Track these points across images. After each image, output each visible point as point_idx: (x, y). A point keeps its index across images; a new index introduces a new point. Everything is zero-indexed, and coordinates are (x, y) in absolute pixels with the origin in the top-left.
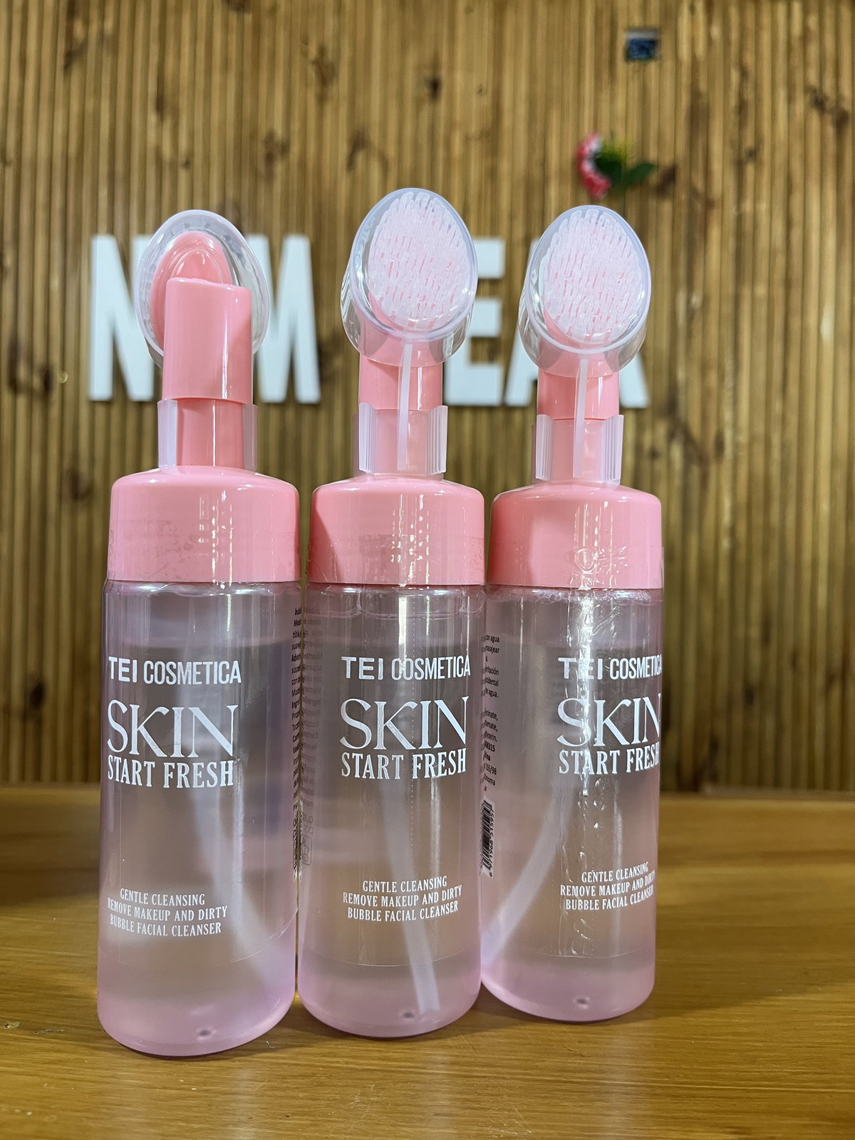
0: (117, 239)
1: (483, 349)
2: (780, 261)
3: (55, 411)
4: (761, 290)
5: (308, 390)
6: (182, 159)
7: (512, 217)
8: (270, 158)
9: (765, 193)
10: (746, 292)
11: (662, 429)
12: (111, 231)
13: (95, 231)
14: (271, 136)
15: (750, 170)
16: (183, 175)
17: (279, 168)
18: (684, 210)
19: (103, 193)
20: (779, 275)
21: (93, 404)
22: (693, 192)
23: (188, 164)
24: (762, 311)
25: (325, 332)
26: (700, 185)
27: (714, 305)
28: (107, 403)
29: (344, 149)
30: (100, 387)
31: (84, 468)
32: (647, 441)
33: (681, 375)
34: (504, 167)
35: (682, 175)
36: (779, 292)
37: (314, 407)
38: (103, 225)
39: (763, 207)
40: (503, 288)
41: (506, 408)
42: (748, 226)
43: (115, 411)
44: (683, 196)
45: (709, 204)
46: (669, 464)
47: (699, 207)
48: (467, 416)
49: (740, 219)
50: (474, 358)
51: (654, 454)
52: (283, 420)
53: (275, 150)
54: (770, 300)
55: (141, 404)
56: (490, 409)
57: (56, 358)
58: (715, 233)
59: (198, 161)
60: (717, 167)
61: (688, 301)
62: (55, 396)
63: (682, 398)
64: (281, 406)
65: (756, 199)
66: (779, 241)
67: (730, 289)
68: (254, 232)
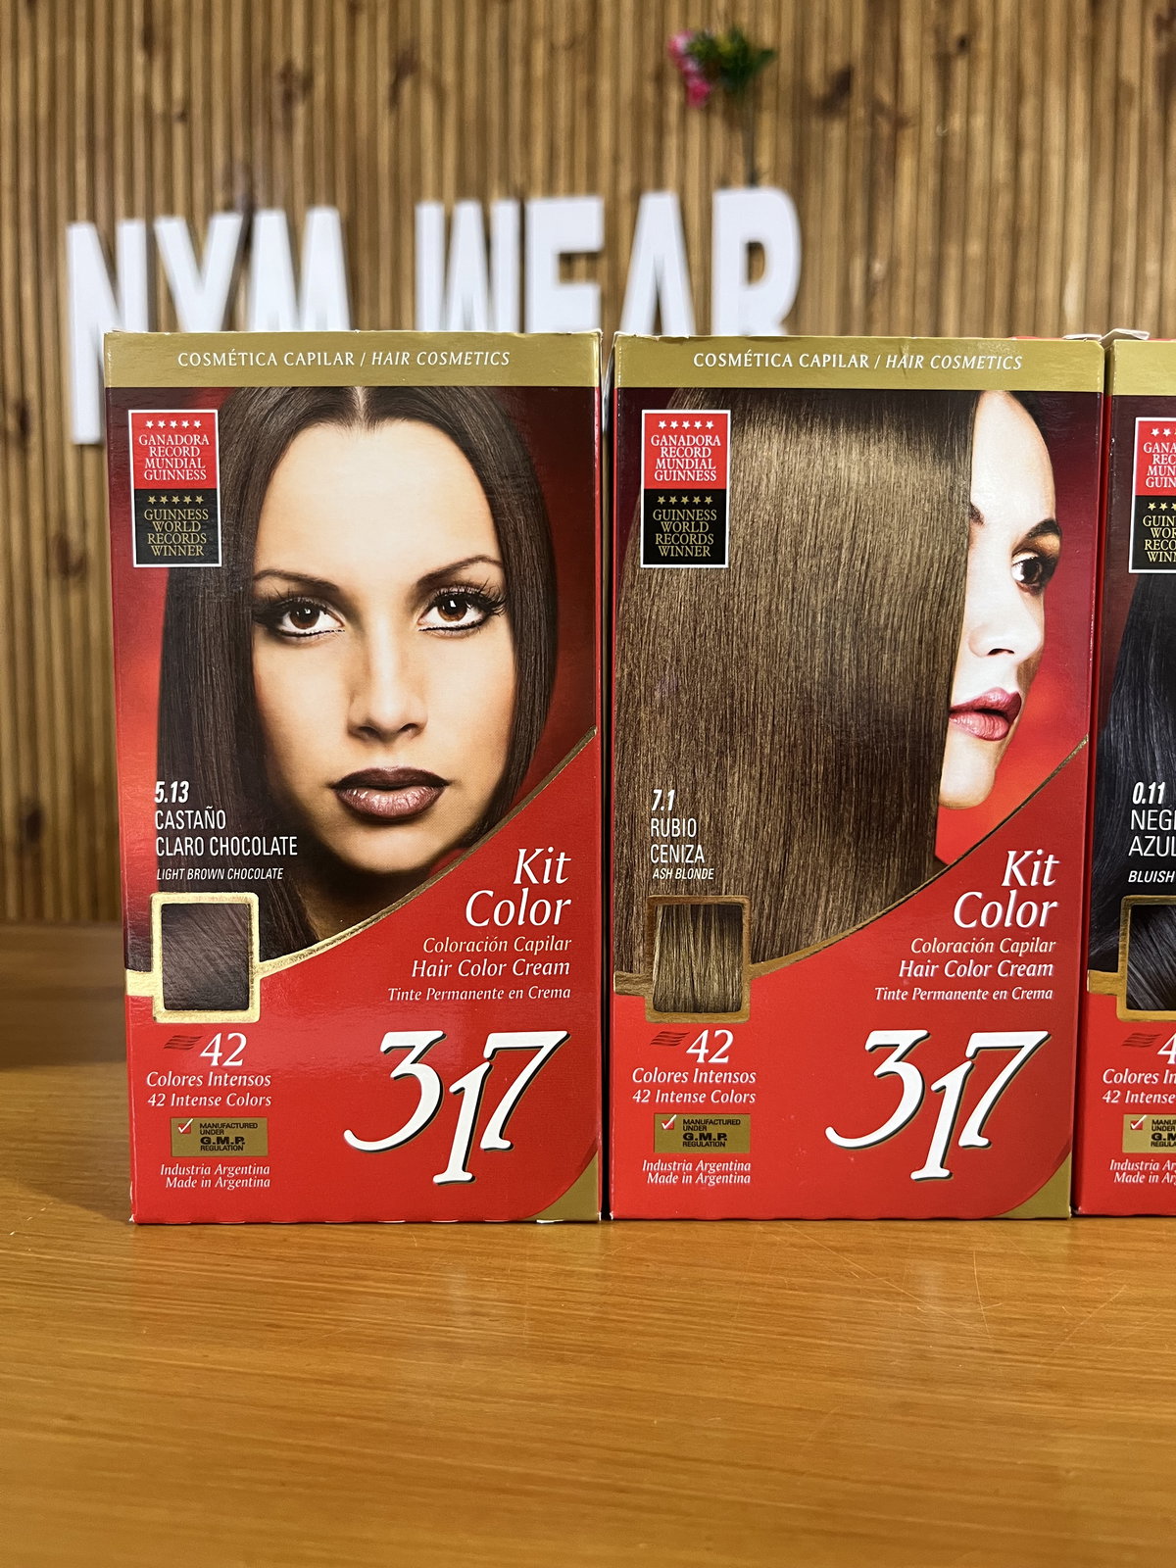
0: (97, 227)
2: (1004, 201)
3: (34, 460)
4: (975, 248)
6: (177, 109)
7: (616, 159)
8: (288, 99)
9: (981, 101)
10: (953, 251)
12: (92, 218)
13: (73, 218)
14: (289, 65)
15: (960, 68)
16: (179, 131)
17: (300, 111)
18: (861, 133)
19: (81, 165)
20: (1000, 225)
21: (81, 448)
22: (875, 107)
23: (185, 116)
24: (975, 278)
26: (886, 96)
27: (904, 273)
28: (97, 447)
29: (384, 77)
30: (86, 426)
31: (74, 534)
34: (605, 87)
35: (859, 82)
36: (1001, 248)
38: (82, 210)
39: (979, 122)
40: (603, 265)
42: (956, 152)
43: (106, 456)
44: (860, 112)
45: (899, 123)
47: (885, 128)
49: (944, 142)
53: (296, 84)
54: (988, 259)
57: (32, 389)
58: (907, 166)
59: (197, 110)
60: (910, 66)
61: (868, 269)
62: (34, 439)
65: (969, 112)
66: (1002, 174)
67: (927, 248)
68: (271, 204)
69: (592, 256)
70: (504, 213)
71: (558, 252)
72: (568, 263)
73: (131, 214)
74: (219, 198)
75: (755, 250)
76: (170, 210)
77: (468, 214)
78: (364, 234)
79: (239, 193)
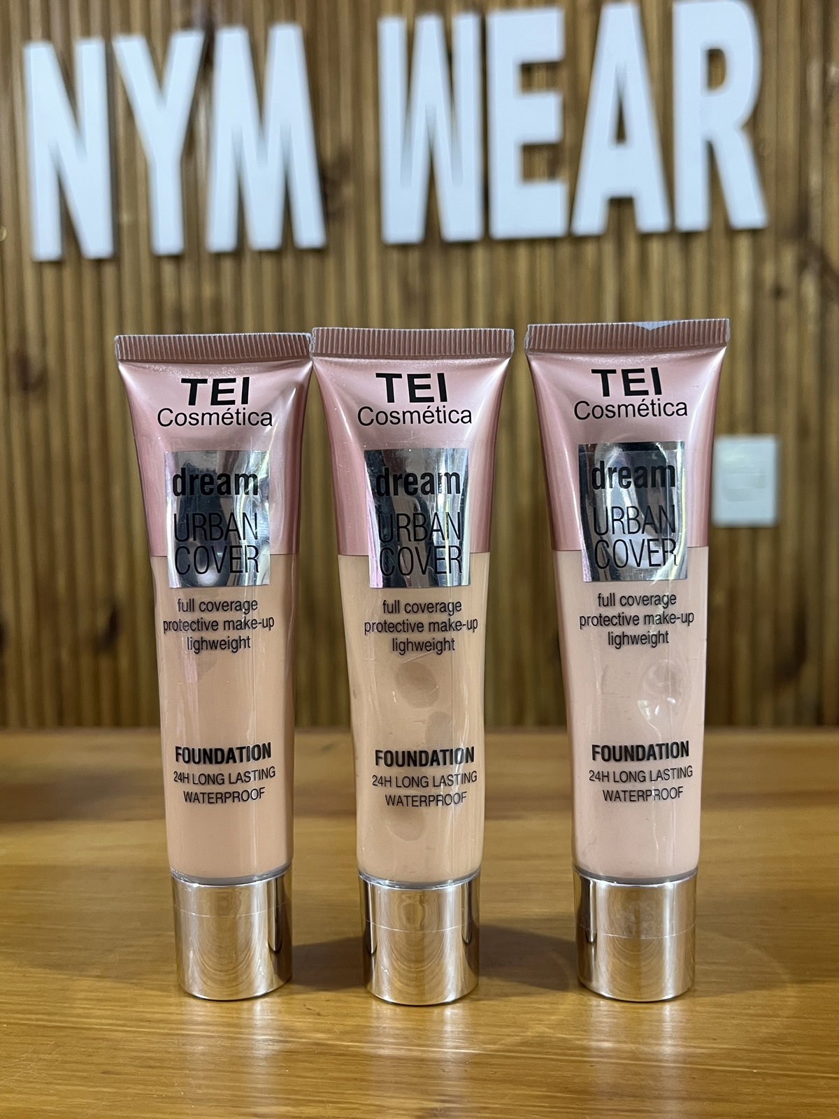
0: (54, 45)
1: (541, 161)
5: (310, 231)
11: (789, 257)
12: (47, 36)
13: (27, 37)
21: (40, 265)
25: (329, 152)
28: (57, 264)
30: (46, 243)
31: (33, 350)
32: (768, 272)
33: (815, 180)
37: (319, 252)
38: (37, 29)
40: (564, 74)
41: (574, 239)
43: (68, 273)
46: (800, 304)
48: (522, 253)
50: (528, 174)
51: (778, 292)
52: (279, 274)
55: (99, 262)
56: (552, 241)
61: (824, 75)
63: (816, 212)
64: (276, 254)
68: (230, 21)
69: (551, 66)
70: (466, 26)
71: (520, 62)
72: (529, 73)
73: (87, 33)
74: (177, 17)
75: (715, 57)
76: (127, 29)
77: (429, 27)
78: (324, 49)
79: (197, 12)
